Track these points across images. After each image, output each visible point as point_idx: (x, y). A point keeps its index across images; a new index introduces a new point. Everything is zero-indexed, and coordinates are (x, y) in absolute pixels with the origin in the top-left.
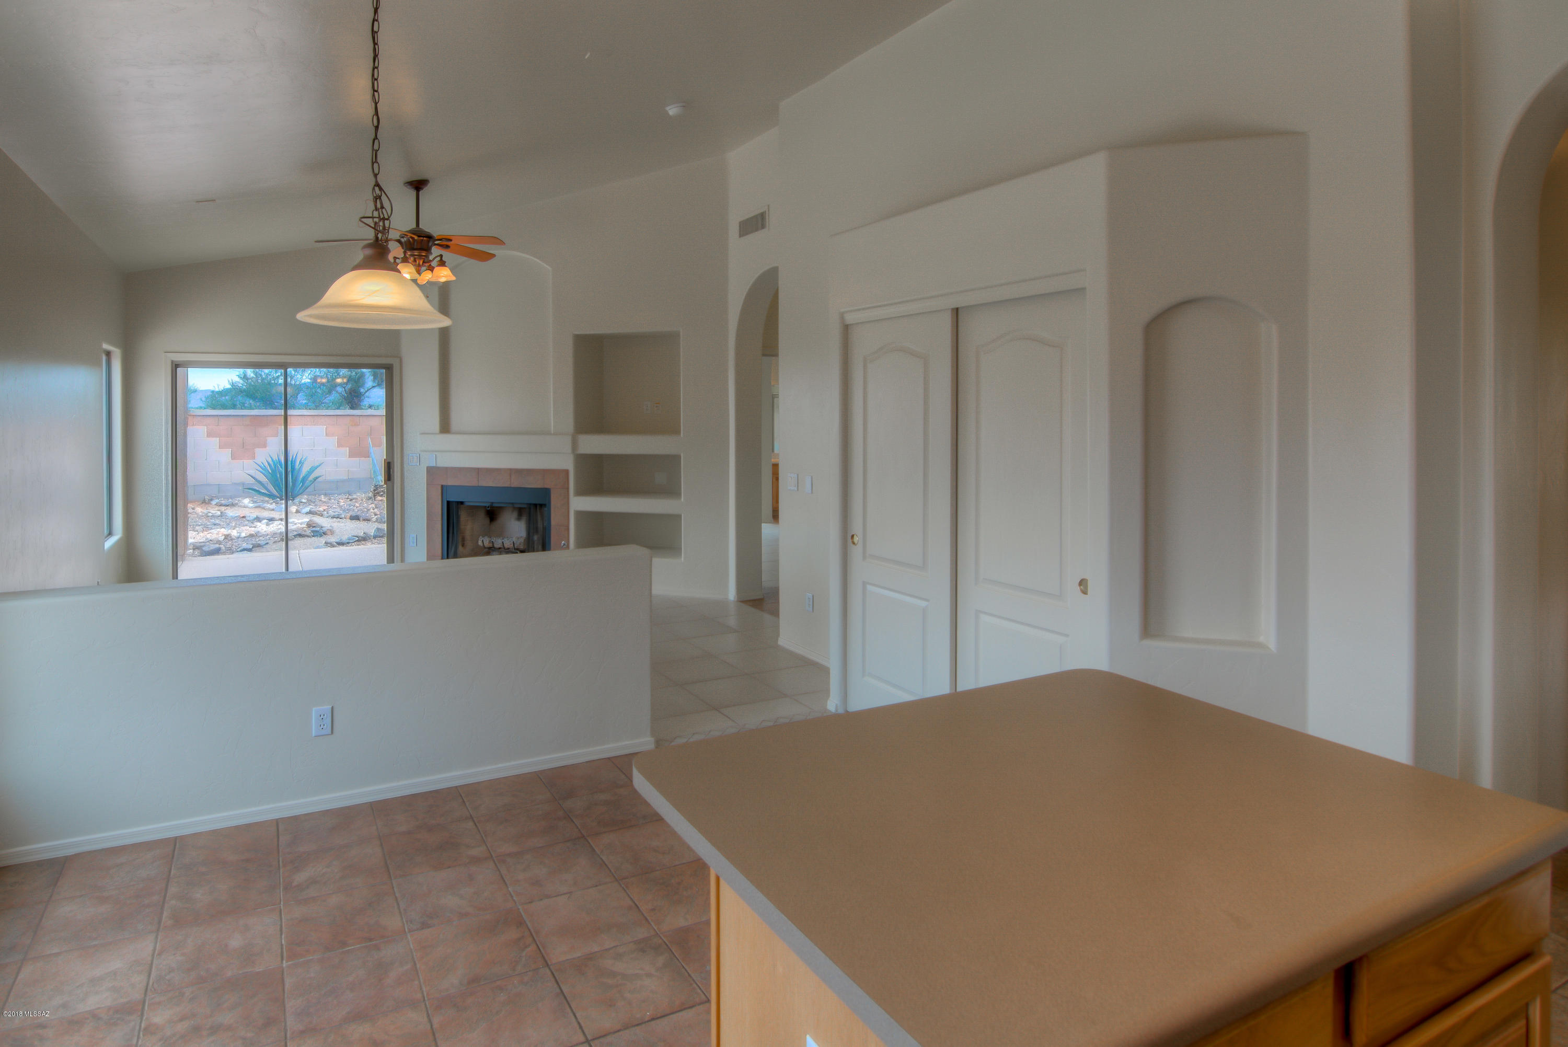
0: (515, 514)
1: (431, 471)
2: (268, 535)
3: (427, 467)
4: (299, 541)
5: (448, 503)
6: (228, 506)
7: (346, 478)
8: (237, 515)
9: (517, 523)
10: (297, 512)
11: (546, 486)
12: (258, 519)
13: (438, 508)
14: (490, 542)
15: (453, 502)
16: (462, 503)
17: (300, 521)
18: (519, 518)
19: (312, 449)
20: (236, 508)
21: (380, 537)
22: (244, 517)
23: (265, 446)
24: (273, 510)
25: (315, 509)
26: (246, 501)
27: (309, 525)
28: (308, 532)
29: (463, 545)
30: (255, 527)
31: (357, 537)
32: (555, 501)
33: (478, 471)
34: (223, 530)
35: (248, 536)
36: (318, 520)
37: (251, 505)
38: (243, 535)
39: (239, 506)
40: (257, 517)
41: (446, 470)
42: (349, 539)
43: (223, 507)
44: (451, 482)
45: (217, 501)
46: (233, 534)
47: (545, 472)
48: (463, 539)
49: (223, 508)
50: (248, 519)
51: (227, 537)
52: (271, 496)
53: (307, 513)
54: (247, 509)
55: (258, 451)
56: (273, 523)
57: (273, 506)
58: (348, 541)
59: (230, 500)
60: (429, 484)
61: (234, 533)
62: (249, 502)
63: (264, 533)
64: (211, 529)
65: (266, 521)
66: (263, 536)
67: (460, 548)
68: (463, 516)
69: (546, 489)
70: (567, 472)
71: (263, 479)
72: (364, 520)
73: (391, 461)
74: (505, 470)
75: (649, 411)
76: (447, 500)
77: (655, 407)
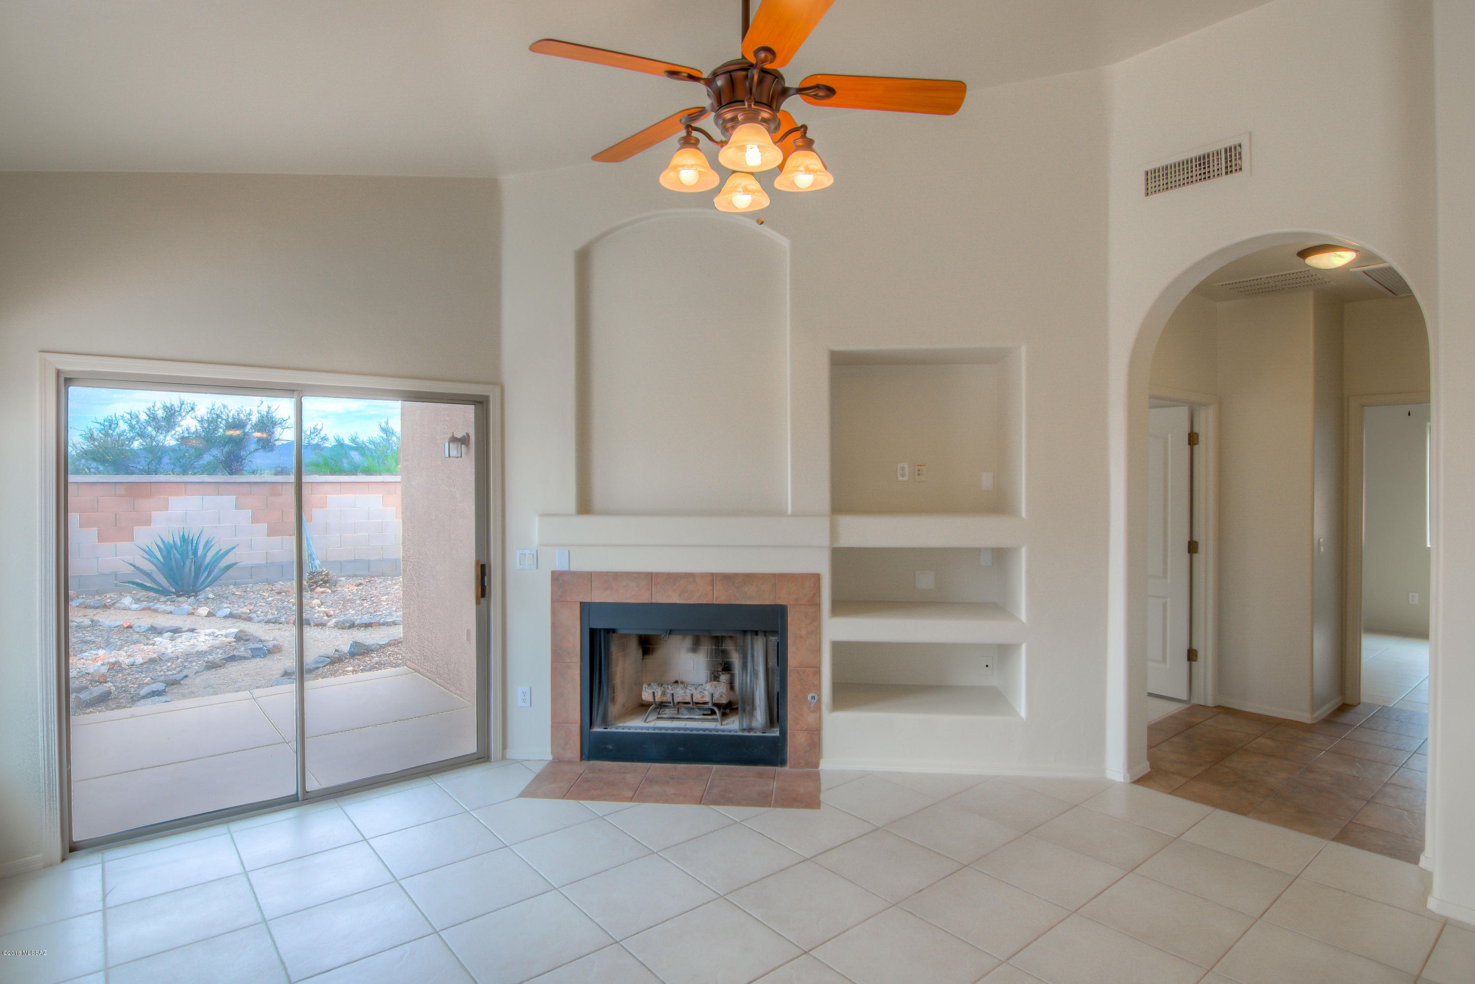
0: (688, 642)
1: (558, 578)
2: (178, 658)
4: (234, 668)
5: (593, 632)
6: (97, 608)
7: (264, 562)
8: (118, 623)
9: (691, 656)
10: (210, 614)
11: (779, 602)
12: (156, 631)
13: (575, 641)
14: (664, 693)
15: (600, 629)
16: (613, 631)
17: (224, 632)
18: (695, 647)
19: (216, 526)
20: (112, 611)
21: (361, 654)
22: (130, 627)
23: (148, 522)
24: (171, 613)
25: (237, 610)
26: (127, 601)
27: (240, 638)
28: (242, 650)
30: (153, 644)
31: (328, 658)
32: (795, 626)
33: (651, 578)
34: (101, 652)
35: (146, 662)
36: (252, 628)
37: (134, 606)
38: (139, 660)
39: (115, 608)
40: (152, 626)
41: (590, 577)
42: (317, 662)
43: (91, 610)
44: (599, 596)
45: (80, 601)
46: (121, 659)
47: (777, 579)
49: (91, 612)
50: (138, 630)
51: (115, 667)
52: (164, 592)
53: (225, 617)
54: (130, 612)
55: (139, 531)
56: (180, 636)
57: (169, 607)
58: (315, 666)
59: (97, 597)
60: (557, 601)
61: (123, 657)
62: (131, 603)
63: (172, 655)
64: (82, 651)
65: (170, 634)
66: (170, 659)
68: (617, 652)
69: (781, 606)
70: (817, 577)
71: (148, 566)
72: (317, 625)
73: (486, 563)
74: (703, 575)
75: (906, 478)
76: (591, 627)
77: (917, 471)
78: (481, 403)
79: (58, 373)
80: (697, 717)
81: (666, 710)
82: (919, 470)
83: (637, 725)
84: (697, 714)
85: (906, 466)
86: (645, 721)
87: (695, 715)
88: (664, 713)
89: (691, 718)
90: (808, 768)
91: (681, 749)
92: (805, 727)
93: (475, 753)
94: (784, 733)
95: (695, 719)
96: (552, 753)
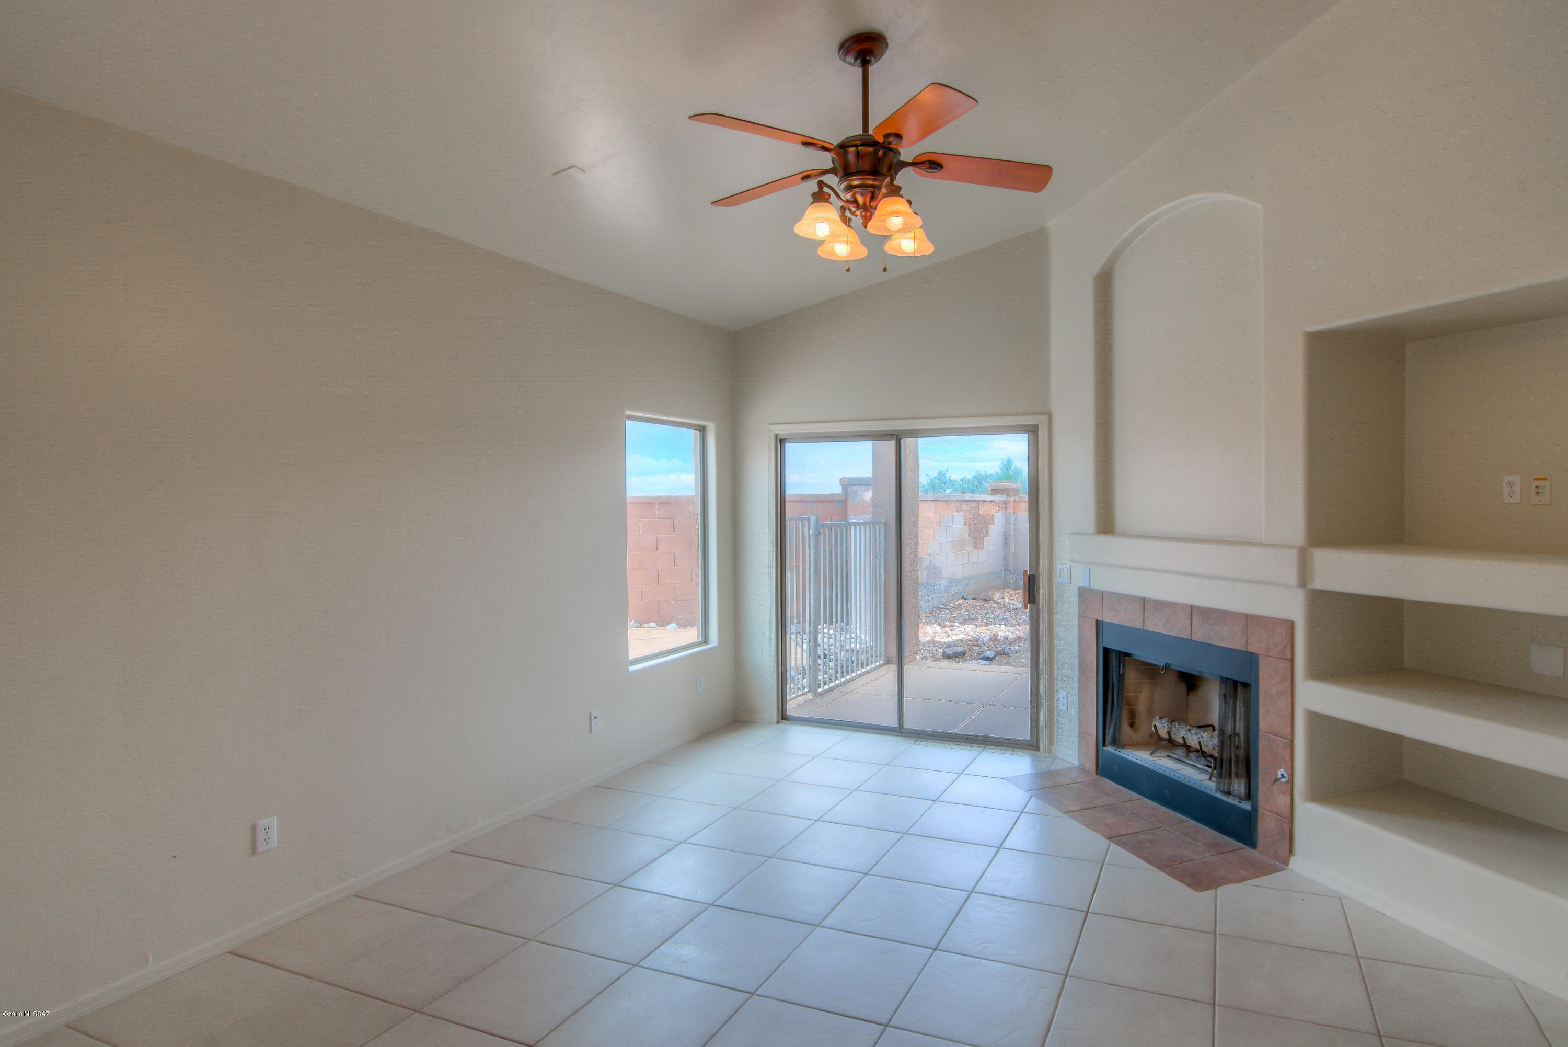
1: (1084, 593)
3: (1080, 589)
5: (1106, 651)
11: (1250, 649)
13: (1093, 657)
14: (1169, 733)
15: (1113, 650)
16: (1128, 655)
29: (1132, 725)
32: (1265, 682)
33: (1144, 603)
41: (1103, 596)
44: (1108, 617)
47: (1249, 621)
48: (1133, 715)
60: (1082, 616)
67: (1126, 728)
68: (1132, 677)
69: (1251, 653)
70: (1291, 625)
73: (1035, 573)
74: (1183, 606)
75: (1517, 499)
76: (1104, 646)
77: (1533, 487)
78: (1033, 431)
79: (776, 436)
80: (1199, 766)
81: (1178, 750)
82: (1537, 487)
83: (1141, 757)
84: (1203, 764)
85: (1517, 479)
86: (1151, 754)
87: (1199, 764)
88: (1175, 752)
89: (1195, 766)
90: (1277, 861)
91: (1166, 792)
92: (1275, 810)
93: (1029, 741)
94: (1255, 808)
95: (1197, 767)
96: (1079, 760)
